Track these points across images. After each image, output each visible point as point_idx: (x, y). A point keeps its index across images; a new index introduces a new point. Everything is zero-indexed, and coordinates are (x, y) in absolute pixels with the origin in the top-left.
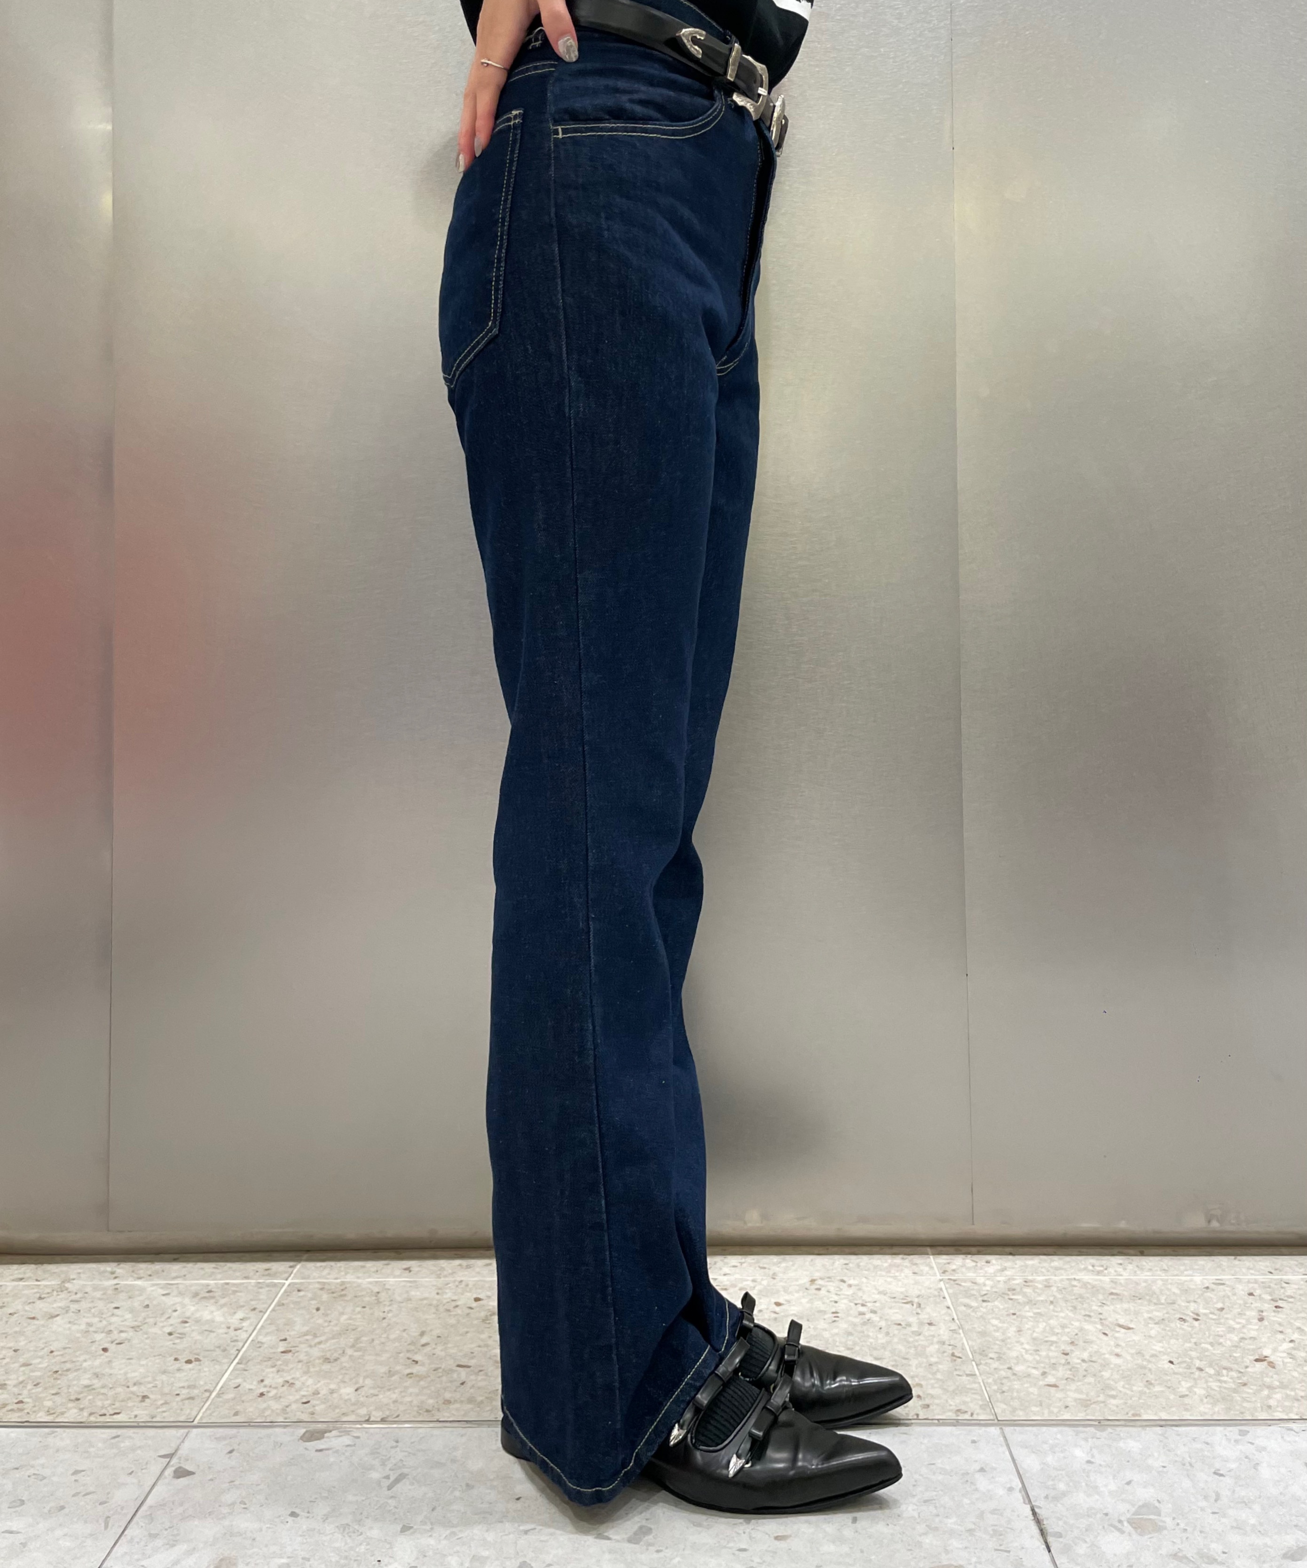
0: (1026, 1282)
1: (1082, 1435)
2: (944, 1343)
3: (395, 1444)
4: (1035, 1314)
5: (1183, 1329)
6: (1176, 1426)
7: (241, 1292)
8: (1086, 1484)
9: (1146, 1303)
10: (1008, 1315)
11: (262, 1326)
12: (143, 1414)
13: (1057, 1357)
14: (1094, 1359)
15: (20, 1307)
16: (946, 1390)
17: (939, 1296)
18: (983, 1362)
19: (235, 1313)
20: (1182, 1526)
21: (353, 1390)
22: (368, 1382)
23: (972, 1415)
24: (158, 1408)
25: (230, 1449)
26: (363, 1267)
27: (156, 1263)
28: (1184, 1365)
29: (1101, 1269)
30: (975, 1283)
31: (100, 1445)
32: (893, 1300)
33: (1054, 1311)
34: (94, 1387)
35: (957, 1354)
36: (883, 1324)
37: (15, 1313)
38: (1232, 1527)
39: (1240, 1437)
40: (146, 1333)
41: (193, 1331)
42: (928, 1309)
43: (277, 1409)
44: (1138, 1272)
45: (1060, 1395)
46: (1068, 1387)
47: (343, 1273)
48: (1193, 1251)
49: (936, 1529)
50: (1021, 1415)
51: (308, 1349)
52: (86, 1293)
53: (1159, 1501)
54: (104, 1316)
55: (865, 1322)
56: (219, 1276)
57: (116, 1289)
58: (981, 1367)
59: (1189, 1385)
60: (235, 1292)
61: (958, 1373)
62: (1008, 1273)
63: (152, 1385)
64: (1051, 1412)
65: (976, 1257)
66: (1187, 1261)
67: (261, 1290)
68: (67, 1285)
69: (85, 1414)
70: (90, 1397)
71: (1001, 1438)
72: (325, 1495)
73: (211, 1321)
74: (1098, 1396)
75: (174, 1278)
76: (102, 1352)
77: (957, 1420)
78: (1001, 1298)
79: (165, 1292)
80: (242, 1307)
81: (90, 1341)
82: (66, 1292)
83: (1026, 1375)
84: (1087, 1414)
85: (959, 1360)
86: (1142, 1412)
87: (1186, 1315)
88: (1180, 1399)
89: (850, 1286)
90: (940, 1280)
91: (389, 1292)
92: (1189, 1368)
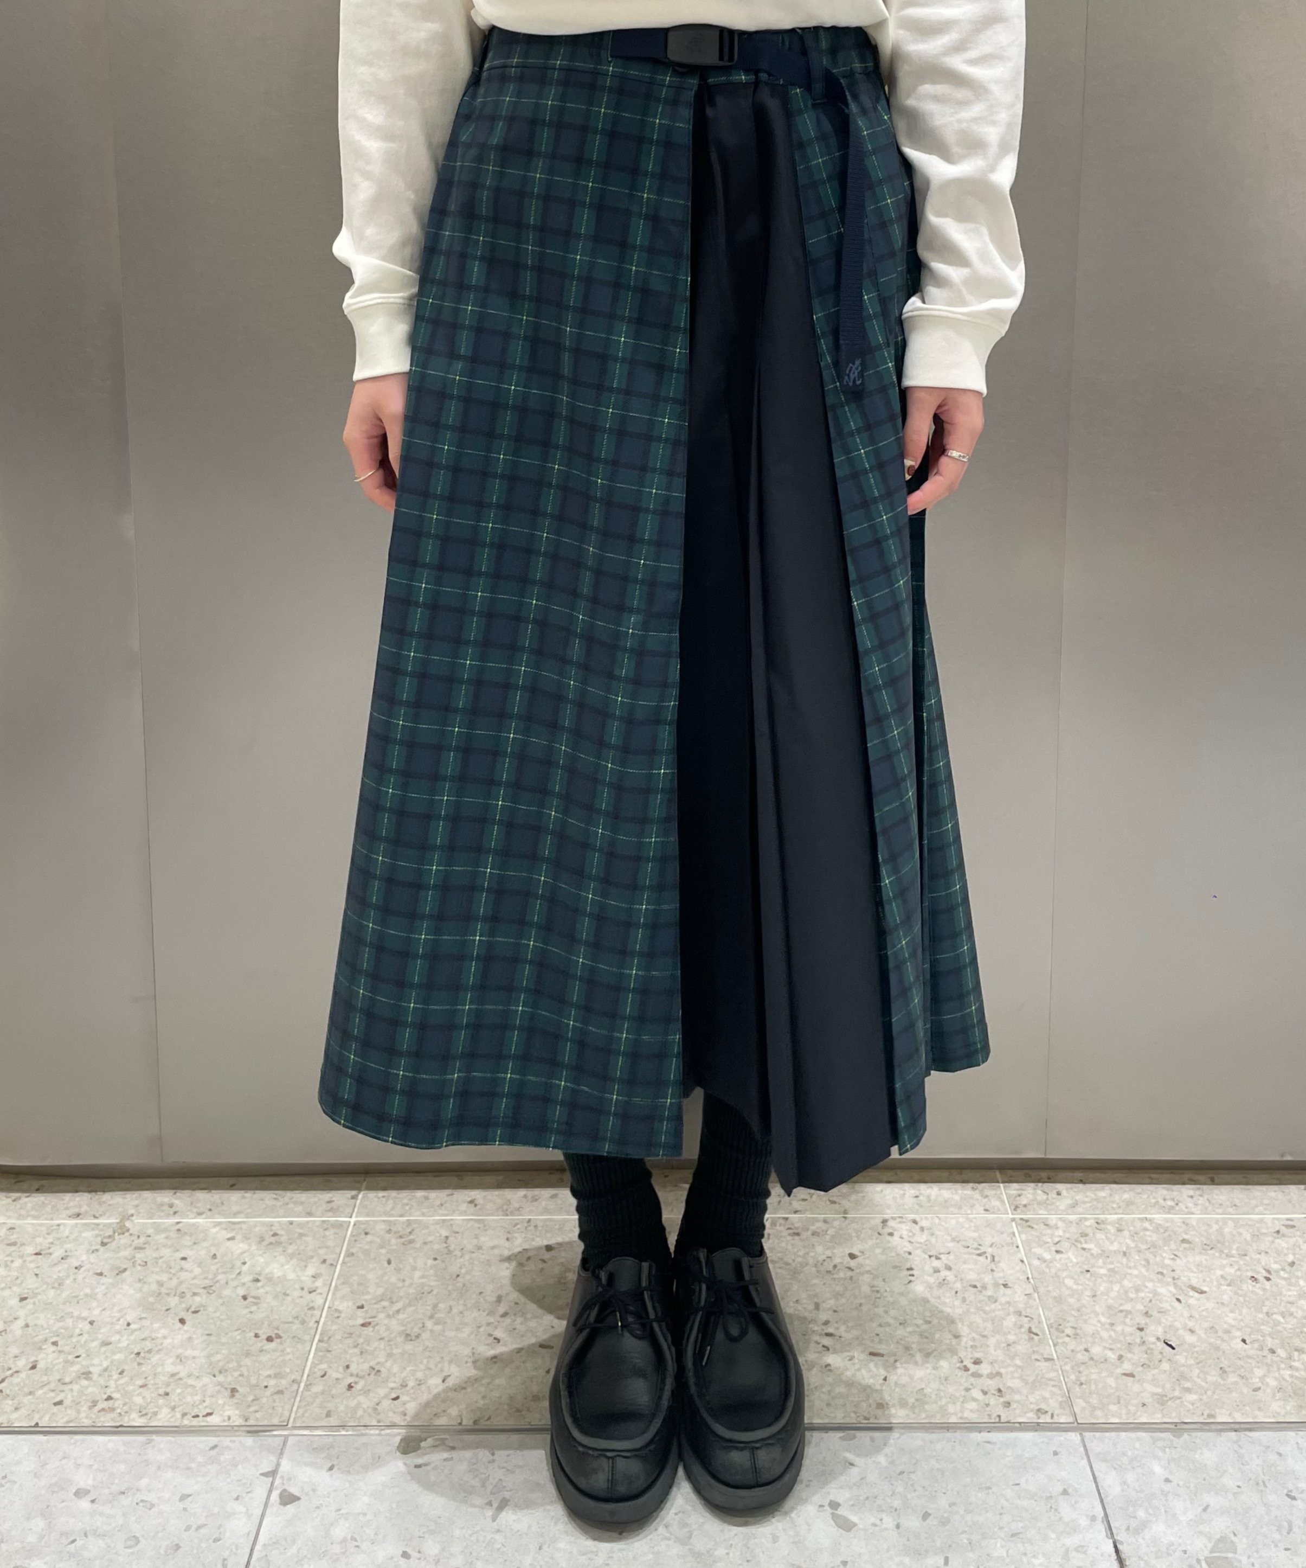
1: (1160, 1444)
2: (1019, 1313)
3: (491, 1457)
4: (1110, 1270)
5: (1256, 1294)
6: (1250, 1430)
7: (307, 1235)
8: (1166, 1511)
9: (1217, 1254)
10: (1082, 1272)
11: (336, 1286)
12: (236, 1415)
13: (1131, 1334)
15: (84, 1257)
16: (1025, 1381)
17: (1012, 1243)
18: (1060, 1341)
19: (306, 1266)
21: (439, 1380)
22: (454, 1370)
23: (1052, 1416)
24: (249, 1406)
25: (329, 1465)
26: (426, 1198)
27: (213, 1191)
28: (1256, 1345)
29: (1172, 1203)
30: (1047, 1225)
31: (200, 1458)
32: (967, 1250)
33: (1127, 1266)
34: (179, 1376)
35: (1034, 1330)
36: (958, 1286)
37: (81, 1267)
40: (220, 1297)
41: (267, 1293)
42: (1002, 1265)
43: (368, 1408)
44: (1210, 1208)
45: (1136, 1388)
46: (1144, 1377)
47: (407, 1208)
48: (1264, 1177)
50: (1101, 1417)
51: (386, 1322)
52: (149, 1236)
53: (1235, 1535)
54: (173, 1271)
55: (940, 1283)
56: (281, 1212)
57: (179, 1230)
58: (1057, 1348)
59: (1261, 1372)
60: (301, 1235)
61: (1037, 1357)
62: (1080, 1209)
63: (239, 1373)
64: (1128, 1412)
65: (1047, 1186)
66: (1258, 1192)
67: (327, 1233)
68: (128, 1224)
69: (178, 1415)
70: (179, 1391)
71: (1082, 1449)
72: (433, 1527)
73: (282, 1280)
74: (1174, 1390)
75: (235, 1215)
76: (179, 1325)
77: (1038, 1424)
78: (1073, 1248)
79: (230, 1235)
80: (312, 1257)
81: (165, 1308)
82: (127, 1234)
83: (1103, 1360)
84: (1163, 1416)
85: (1036, 1338)
86: (1217, 1410)
87: (1258, 1273)
88: (1253, 1393)
89: (922, 1229)
90: (1012, 1220)
91: (458, 1237)
92: (1262, 1348)
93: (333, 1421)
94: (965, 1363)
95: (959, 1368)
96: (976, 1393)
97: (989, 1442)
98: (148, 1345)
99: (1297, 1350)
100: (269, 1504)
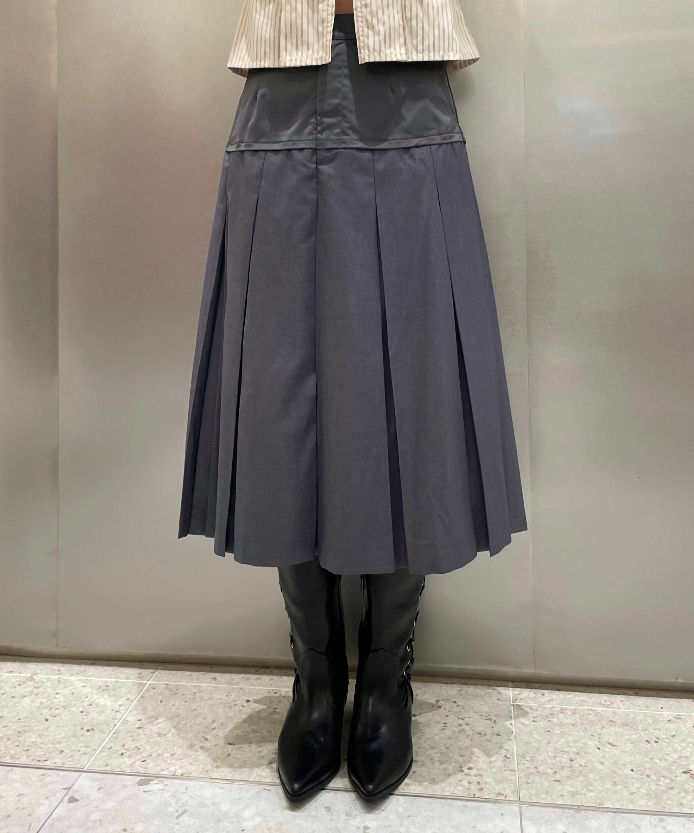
0: (562, 709)
1: (566, 815)
2: (503, 748)
3: (185, 791)
4: (561, 732)
5: (646, 748)
6: (623, 813)
7: (123, 687)
9: (629, 729)
10: (545, 732)
11: (130, 710)
12: (58, 761)
13: (566, 762)
14: (587, 765)
15: (8, 690)
16: (495, 779)
17: (508, 716)
18: (521, 762)
19: (118, 701)
21: (170, 755)
22: (179, 751)
23: (506, 797)
24: (67, 759)
25: (99, 787)
26: (193, 675)
27: (82, 666)
28: (639, 773)
29: (609, 703)
30: (531, 709)
31: (34, 779)
32: (481, 717)
33: (573, 731)
34: (36, 743)
35: (508, 756)
36: (470, 733)
37: (5, 693)
40: (69, 711)
41: (94, 711)
42: (500, 725)
43: (128, 764)
44: (632, 707)
45: (560, 787)
46: (566, 783)
47: (179, 679)
48: (669, 694)
50: (534, 799)
51: (151, 727)
52: (43, 683)
54: (50, 698)
55: (460, 731)
56: (113, 676)
57: (59, 681)
58: (519, 765)
59: (638, 786)
60: (120, 687)
61: (506, 769)
62: (553, 702)
63: (67, 744)
64: (552, 799)
65: (537, 691)
66: (662, 701)
67: (134, 687)
68: (35, 677)
69: (30, 760)
70: (34, 749)
71: (519, 814)
72: (143, 819)
73: (104, 705)
74: (582, 790)
75: (90, 676)
76: (45, 721)
78: (544, 720)
79: (83, 685)
80: (122, 697)
81: (40, 714)
82: (33, 681)
83: (544, 773)
84: (572, 802)
85: (508, 760)
86: (606, 802)
87: (651, 738)
88: (630, 795)
89: (458, 706)
90: (513, 705)
91: (202, 693)
92: (642, 775)
93: (108, 768)
94: (463, 768)
95: (459, 770)
96: (465, 783)
97: (465, 806)
98: (26, 729)
99: (664, 777)
100: (63, 801)
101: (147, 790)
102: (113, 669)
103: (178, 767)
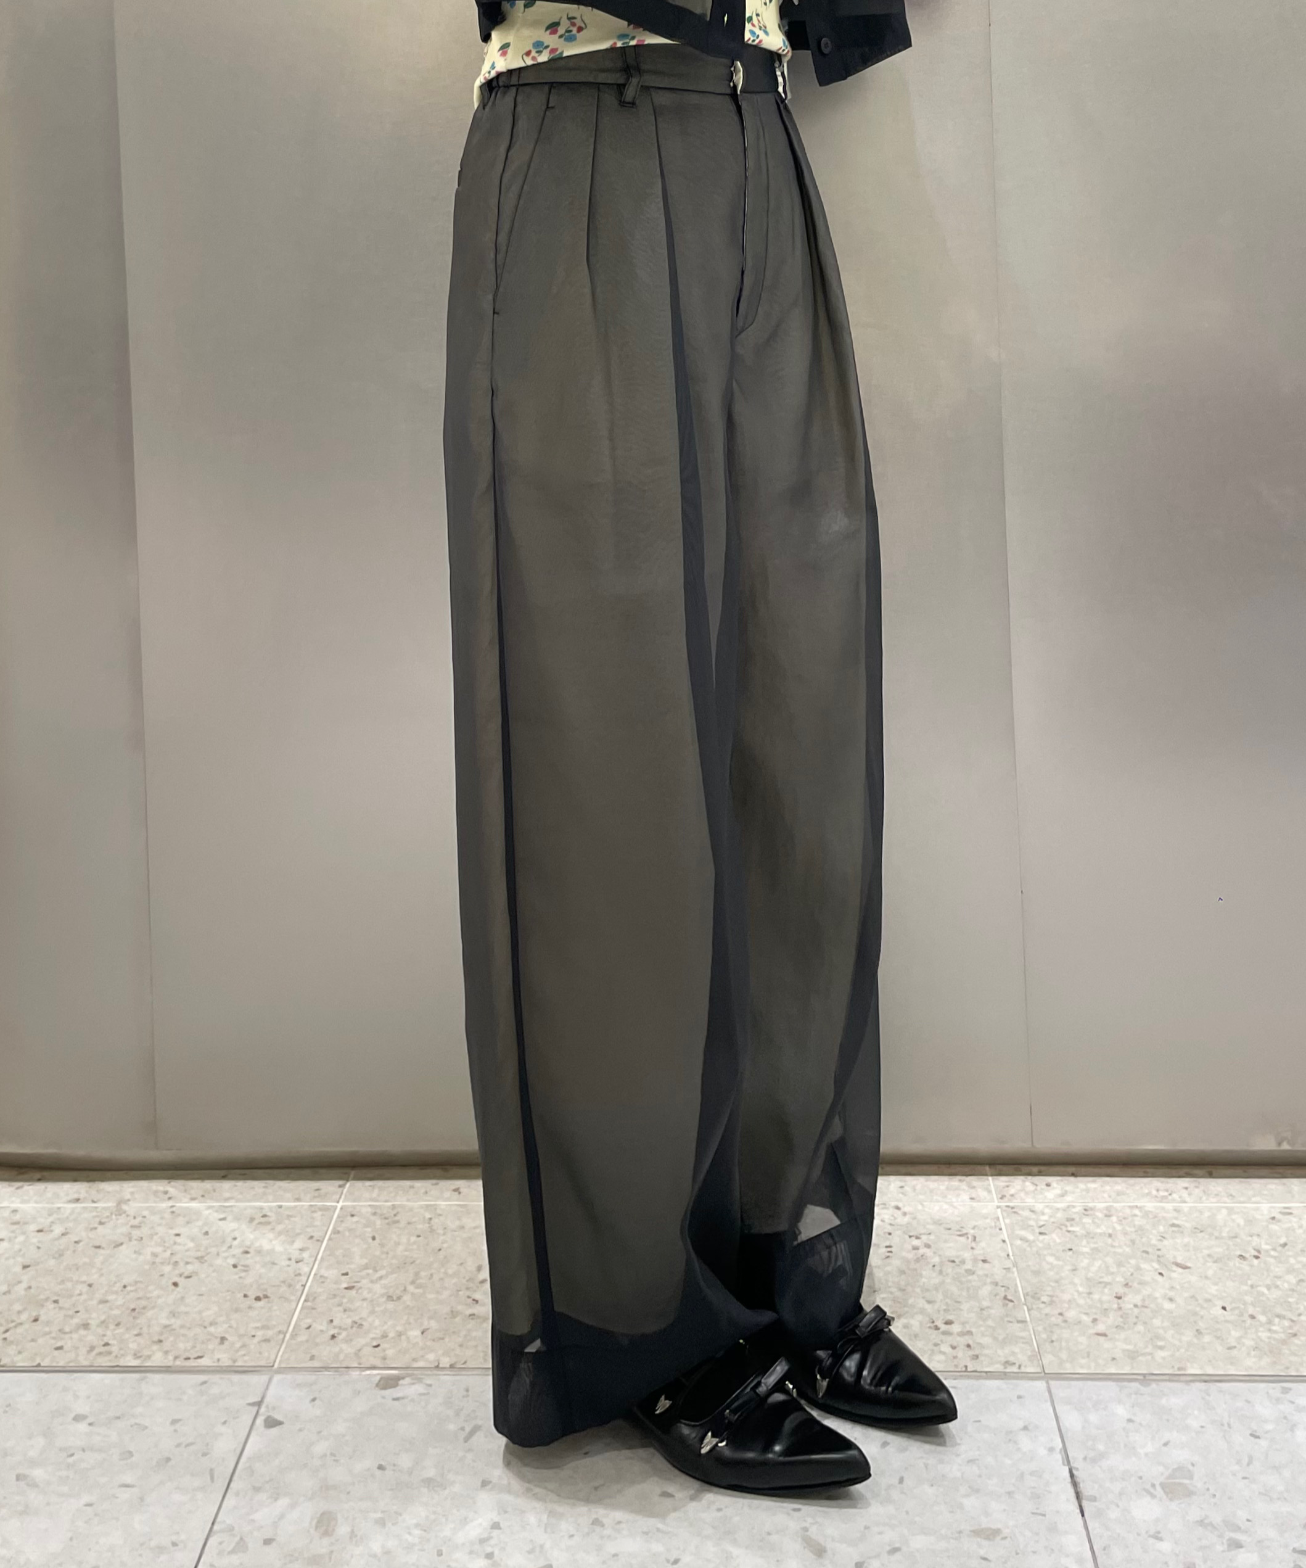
0: (1085, 1210)
1: (1126, 1391)
2: (996, 1284)
3: (465, 1393)
4: (1092, 1249)
5: (1239, 1270)
6: (1220, 1381)
7: (295, 1217)
8: (1125, 1446)
9: (1207, 1237)
10: (1063, 1251)
11: (322, 1258)
12: (223, 1357)
13: (1109, 1301)
14: (1146, 1303)
15: (83, 1234)
16: (995, 1339)
17: (996, 1226)
18: (1034, 1306)
19: (293, 1242)
20: (1212, 1491)
21: (417, 1333)
22: (433, 1324)
23: (1020, 1367)
24: (237, 1351)
25: (312, 1397)
26: (412, 1187)
27: (207, 1181)
28: (1236, 1312)
29: (1166, 1194)
30: (1033, 1211)
31: (190, 1391)
32: (948, 1232)
33: (1113, 1246)
34: (173, 1327)
35: (1009, 1297)
36: (936, 1260)
37: (80, 1241)
38: (1260, 1493)
39: (1282, 1395)
40: (211, 1265)
41: (256, 1262)
42: (983, 1244)
43: (350, 1353)
44: (1205, 1198)
45: (1108, 1345)
46: (1117, 1336)
47: (394, 1195)
48: (1265, 1171)
49: (977, 1491)
50: (1068, 1368)
51: (370, 1285)
53: (1193, 1465)
54: (167, 1245)
55: (918, 1258)
56: (271, 1198)
57: (173, 1212)
58: (1030, 1312)
59: (1239, 1335)
60: (289, 1217)
61: (1009, 1319)
62: (1069, 1198)
63: (227, 1325)
64: (1097, 1365)
65: (1037, 1179)
66: (1254, 1186)
67: (315, 1215)
68: (124, 1207)
69: (171, 1358)
70: (171, 1339)
71: (1047, 1394)
72: (407, 1447)
73: (271, 1252)
74: (1146, 1347)
75: (227, 1200)
76: (173, 1287)
77: (1005, 1373)
78: (1058, 1230)
79: (222, 1216)
80: (299, 1234)
81: (159, 1274)
82: (124, 1215)
83: (1076, 1322)
84: (1133, 1368)
85: (1011, 1304)
86: (1189, 1365)
87: (1246, 1252)
88: (1227, 1351)
89: (905, 1214)
90: (998, 1207)
91: (442, 1218)
92: (1241, 1315)
93: (316, 1364)
94: (936, 1324)
95: (930, 1327)
96: (945, 1348)
98: (143, 1303)
99: (1278, 1316)
100: (255, 1427)
101: (396, 1395)
102: (266, 1183)
103: (440, 1352)
